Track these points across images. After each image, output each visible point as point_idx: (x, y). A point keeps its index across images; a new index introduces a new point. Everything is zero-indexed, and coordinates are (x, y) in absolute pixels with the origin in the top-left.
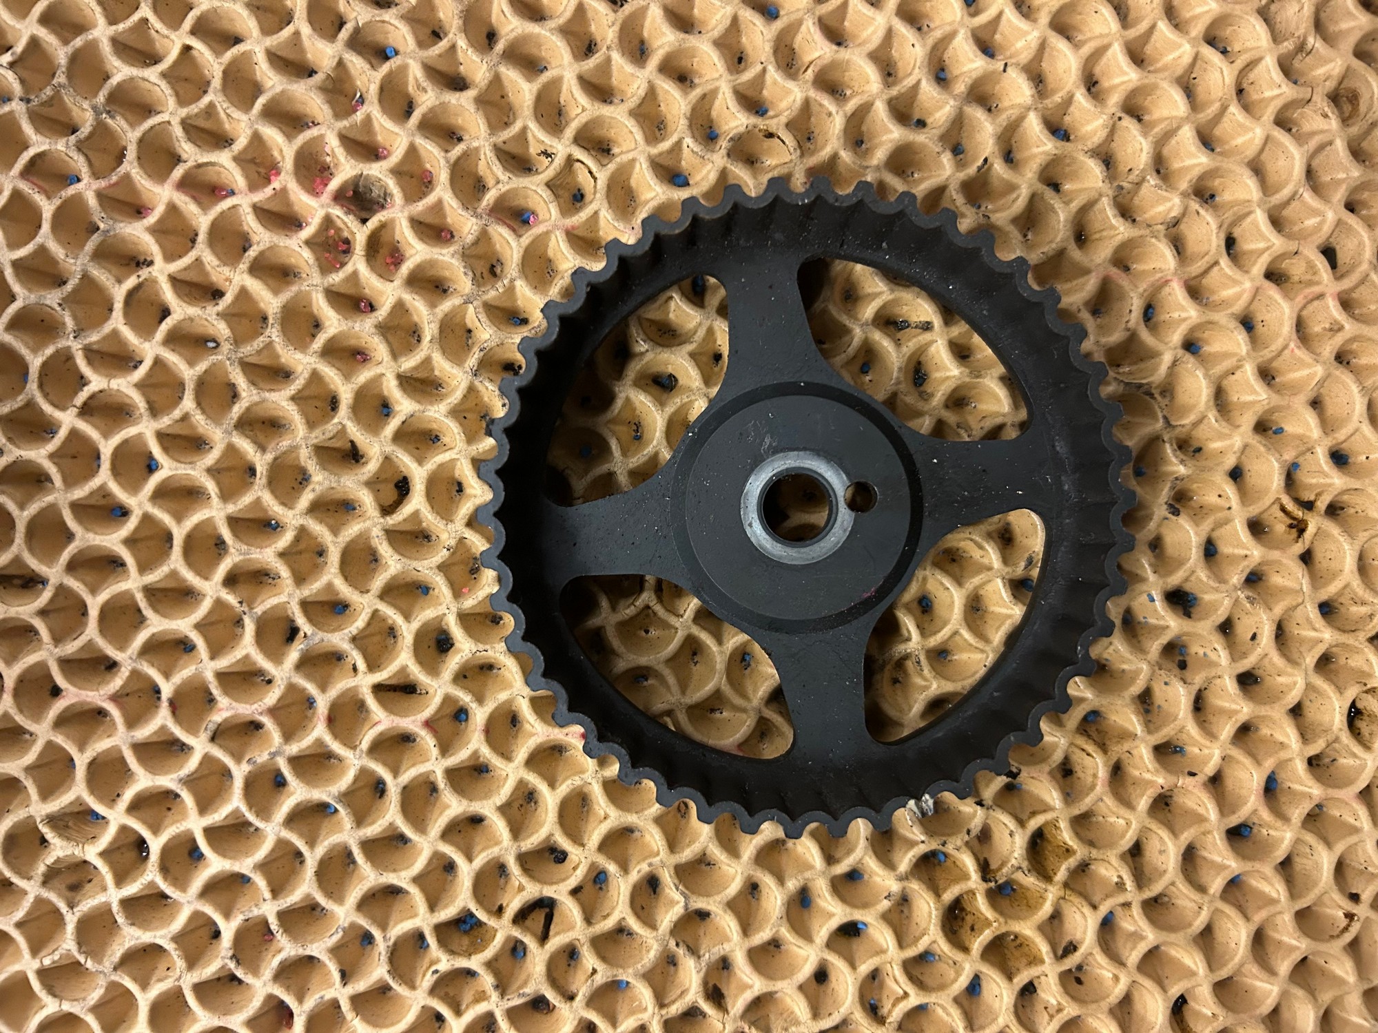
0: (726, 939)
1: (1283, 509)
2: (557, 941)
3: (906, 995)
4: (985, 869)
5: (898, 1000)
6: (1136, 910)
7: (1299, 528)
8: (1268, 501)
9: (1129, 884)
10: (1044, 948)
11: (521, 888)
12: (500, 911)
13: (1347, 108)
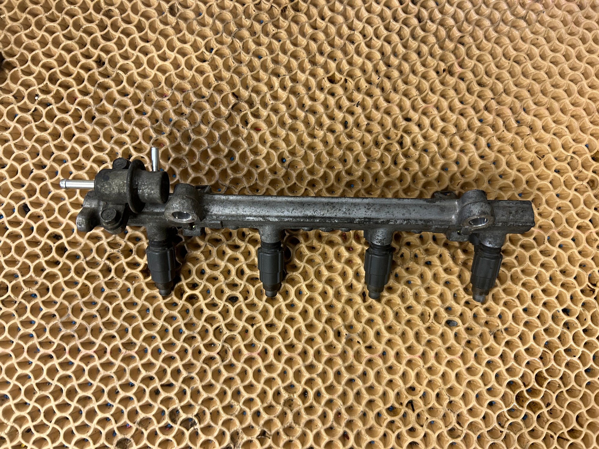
0: (460, 408)
1: (589, 286)
2: (417, 412)
3: (508, 420)
4: (525, 386)
5: (506, 422)
6: (565, 393)
7: (594, 291)
8: (585, 285)
9: (562, 386)
10: (543, 404)
11: (407, 397)
12: (401, 404)
13: (591, 184)
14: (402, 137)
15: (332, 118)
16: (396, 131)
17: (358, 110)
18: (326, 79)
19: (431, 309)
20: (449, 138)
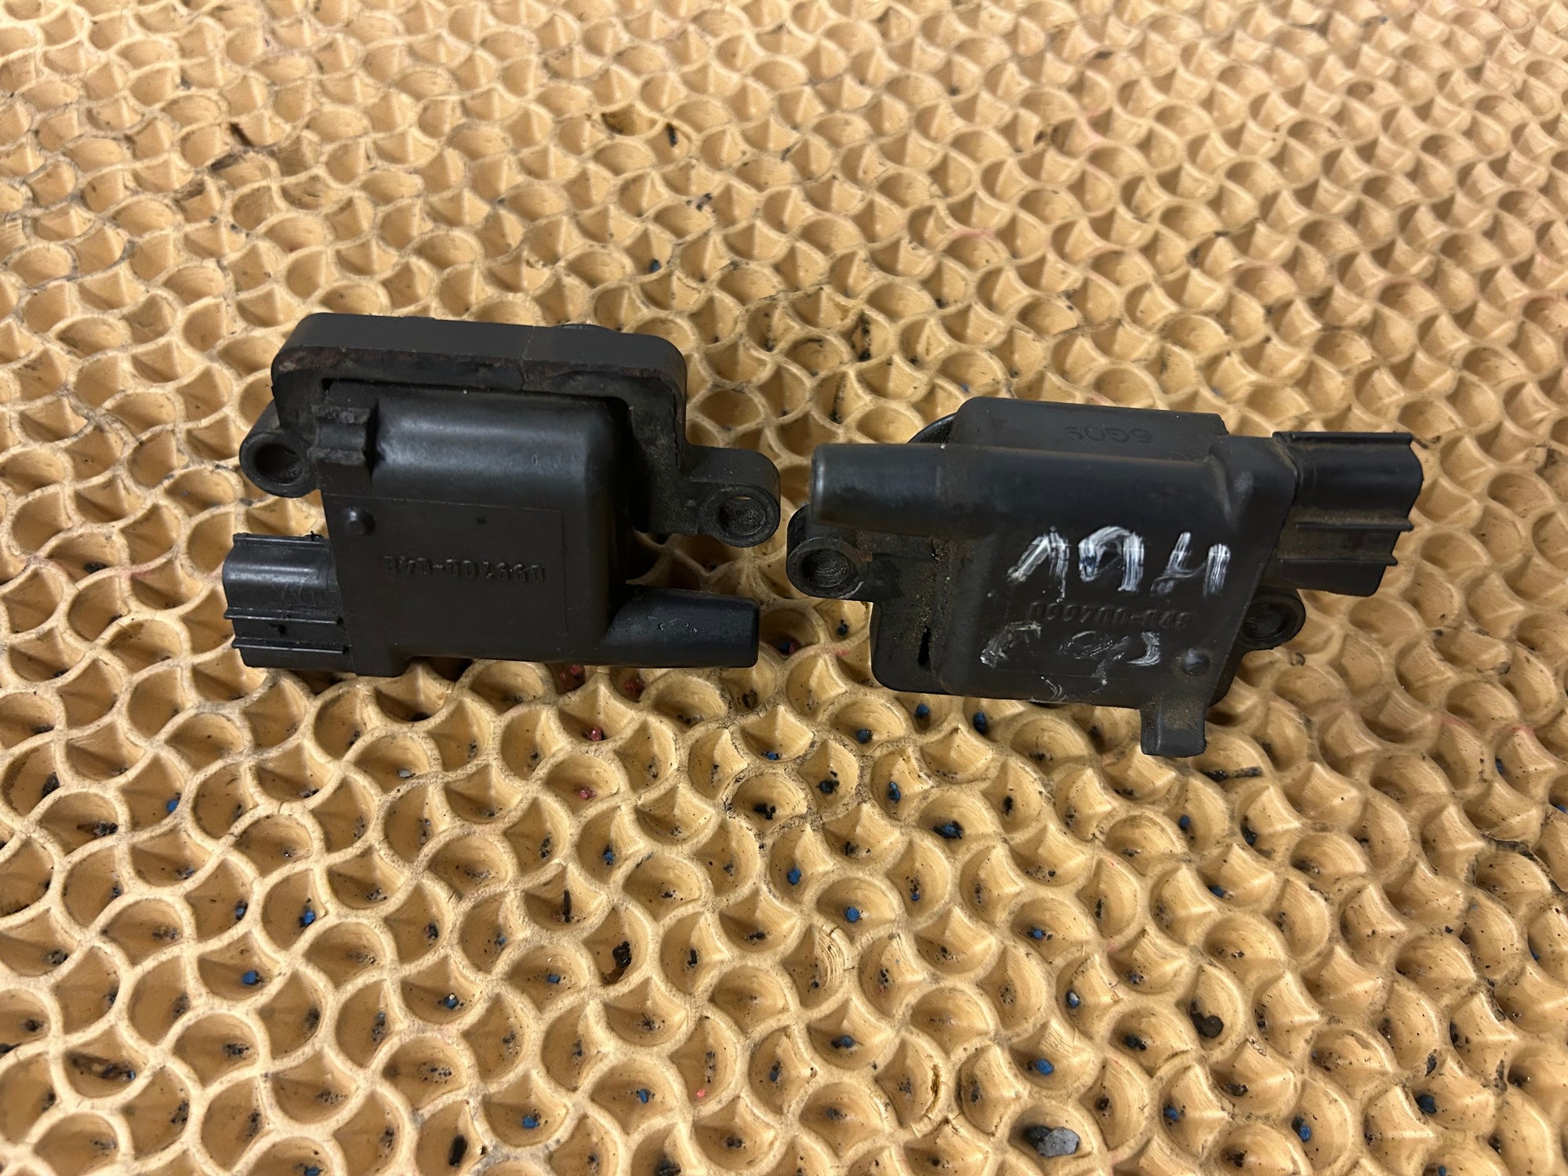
14: (863, 324)
15: (596, 232)
16: (841, 300)
17: (701, 221)
18: (596, 116)
19: (947, 1052)
20: (1051, 342)
